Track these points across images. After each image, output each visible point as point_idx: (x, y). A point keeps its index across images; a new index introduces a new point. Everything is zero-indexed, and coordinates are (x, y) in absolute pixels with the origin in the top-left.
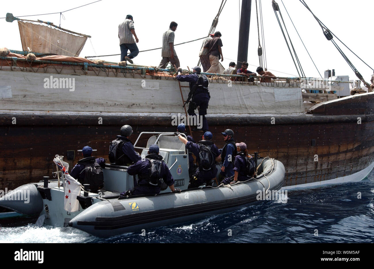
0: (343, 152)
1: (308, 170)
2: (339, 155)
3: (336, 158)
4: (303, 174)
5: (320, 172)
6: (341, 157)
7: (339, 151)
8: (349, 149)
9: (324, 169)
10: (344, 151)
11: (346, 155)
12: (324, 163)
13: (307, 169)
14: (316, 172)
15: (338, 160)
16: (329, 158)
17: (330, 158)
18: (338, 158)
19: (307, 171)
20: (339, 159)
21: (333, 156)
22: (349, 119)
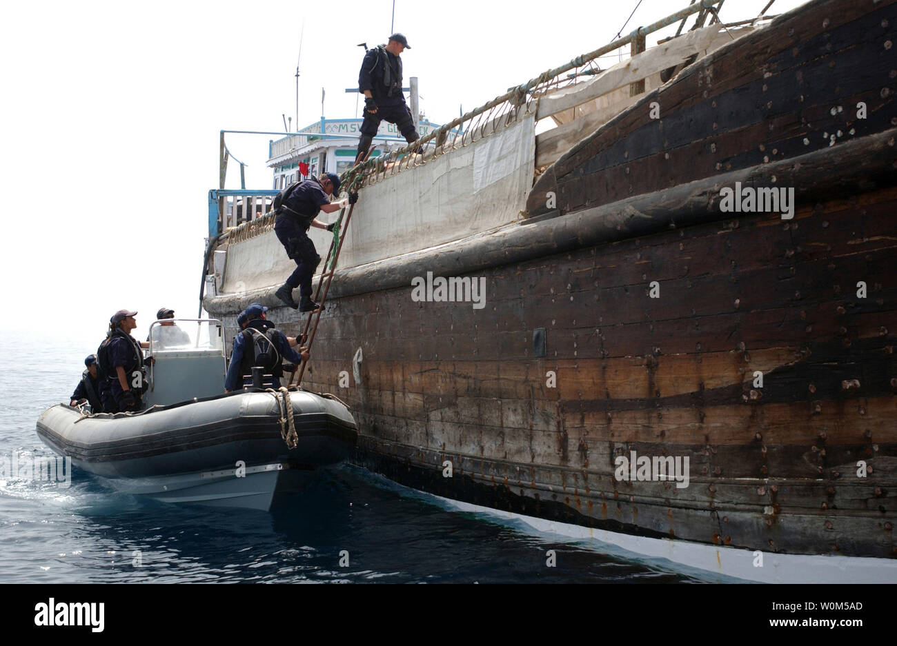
0: (679, 401)
1: (538, 461)
2: (660, 417)
3: (647, 428)
4: (521, 472)
5: (581, 482)
6: (672, 427)
7: (658, 393)
8: (711, 384)
9: (596, 474)
10: (679, 396)
11: (702, 421)
12: (594, 441)
13: (533, 457)
14: (565, 478)
15: (658, 441)
16: (609, 420)
17: (615, 424)
18: (657, 429)
19: (532, 466)
20: (663, 434)
21: (628, 415)
22: (643, 215)
